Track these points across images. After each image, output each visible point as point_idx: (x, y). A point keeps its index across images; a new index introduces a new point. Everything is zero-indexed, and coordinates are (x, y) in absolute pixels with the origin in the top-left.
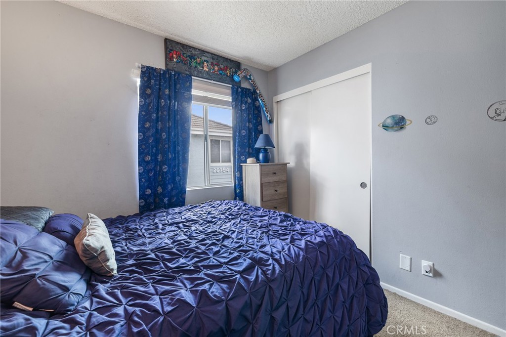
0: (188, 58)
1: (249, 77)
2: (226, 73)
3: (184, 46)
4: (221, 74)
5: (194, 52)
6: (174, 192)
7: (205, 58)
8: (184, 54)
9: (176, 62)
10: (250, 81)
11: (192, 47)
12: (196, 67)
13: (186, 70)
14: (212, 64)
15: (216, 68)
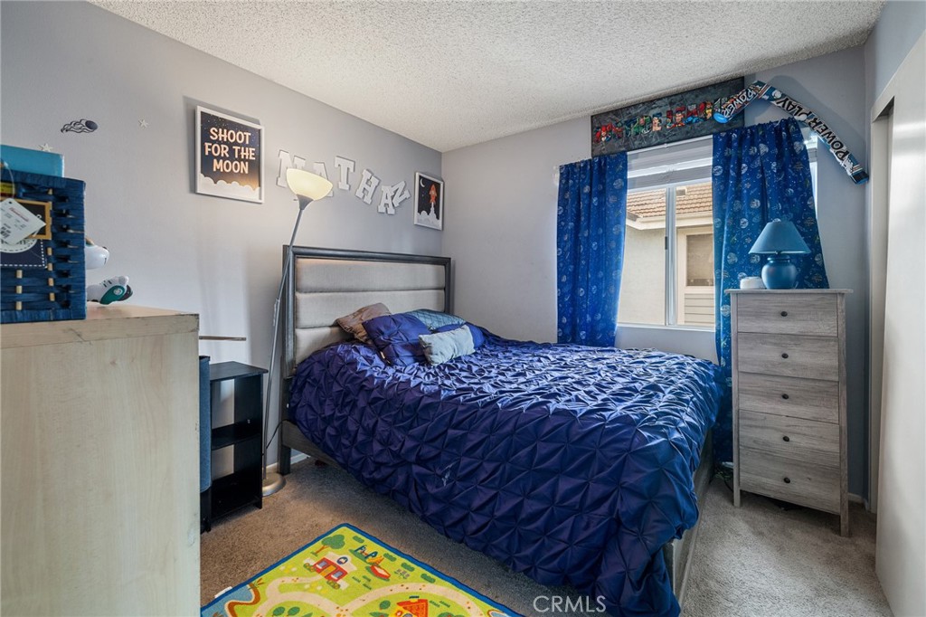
0: (625, 126)
1: (766, 97)
2: (702, 115)
3: (617, 112)
4: (690, 123)
5: (633, 112)
6: (601, 325)
7: (655, 112)
8: (617, 124)
9: (605, 141)
10: (774, 103)
11: (630, 107)
12: (637, 134)
13: (620, 146)
14: (670, 114)
15: (679, 117)
